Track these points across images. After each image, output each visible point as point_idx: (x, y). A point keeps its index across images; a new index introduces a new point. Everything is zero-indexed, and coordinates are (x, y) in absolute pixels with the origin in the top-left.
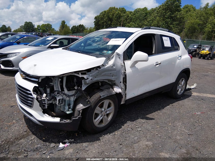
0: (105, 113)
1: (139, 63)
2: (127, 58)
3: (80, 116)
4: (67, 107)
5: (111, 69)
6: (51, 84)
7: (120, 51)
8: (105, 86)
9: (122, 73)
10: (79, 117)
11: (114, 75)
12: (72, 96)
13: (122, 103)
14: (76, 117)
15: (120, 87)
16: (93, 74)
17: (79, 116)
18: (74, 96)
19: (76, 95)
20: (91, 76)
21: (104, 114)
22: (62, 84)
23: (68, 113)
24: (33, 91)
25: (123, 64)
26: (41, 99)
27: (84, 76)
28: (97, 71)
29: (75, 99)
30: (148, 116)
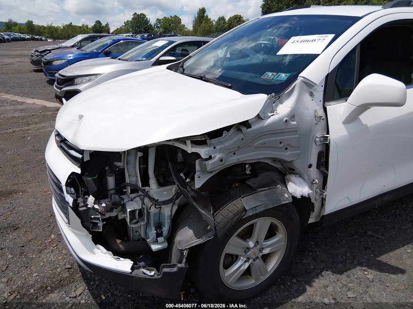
0: (257, 252)
1: (373, 109)
2: (337, 95)
3: (182, 265)
4: (153, 233)
5: (283, 128)
6: (118, 164)
7: (315, 72)
8: (263, 177)
9: (317, 140)
10: (180, 269)
11: (289, 145)
12: (166, 203)
13: (311, 221)
14: (174, 266)
15: (306, 178)
16: (226, 144)
17: (179, 265)
18: (171, 204)
19: (177, 202)
20: (221, 151)
21: (254, 257)
22: (145, 166)
23: (155, 247)
24: (67, 185)
25: (321, 113)
26: (84, 208)
27: (200, 149)
28: (241, 136)
29: (173, 213)
30: (384, 258)
